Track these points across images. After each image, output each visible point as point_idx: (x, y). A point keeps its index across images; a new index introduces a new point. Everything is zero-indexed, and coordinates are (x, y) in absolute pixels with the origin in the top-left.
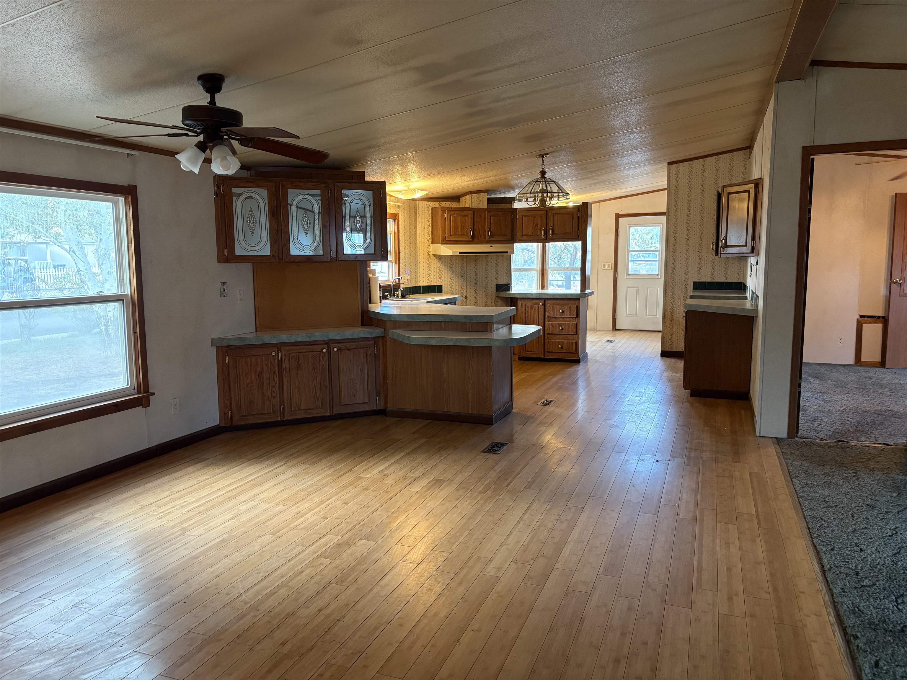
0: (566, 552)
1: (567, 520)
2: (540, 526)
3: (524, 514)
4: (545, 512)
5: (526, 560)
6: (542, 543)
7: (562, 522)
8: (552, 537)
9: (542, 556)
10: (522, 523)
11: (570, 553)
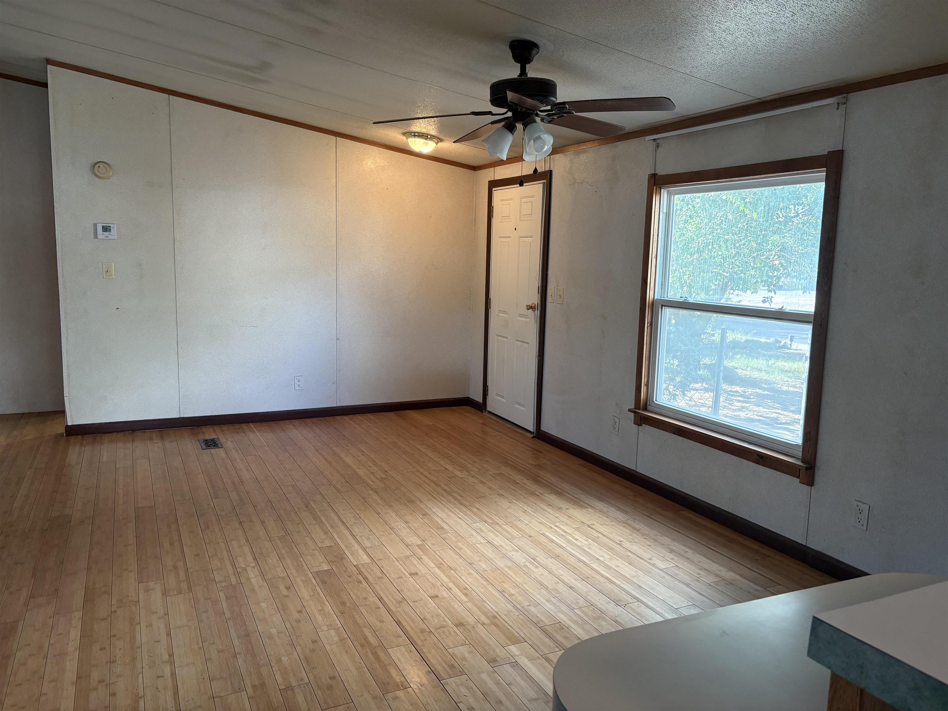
0: (75, 634)
1: (96, 689)
2: (134, 659)
3: (173, 674)
4: (141, 693)
5: (122, 608)
6: (115, 636)
7: (101, 681)
8: (105, 649)
9: (105, 619)
10: (166, 657)
11: (69, 635)
